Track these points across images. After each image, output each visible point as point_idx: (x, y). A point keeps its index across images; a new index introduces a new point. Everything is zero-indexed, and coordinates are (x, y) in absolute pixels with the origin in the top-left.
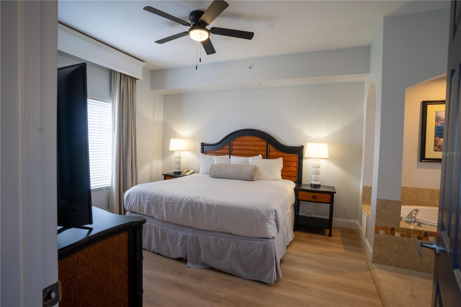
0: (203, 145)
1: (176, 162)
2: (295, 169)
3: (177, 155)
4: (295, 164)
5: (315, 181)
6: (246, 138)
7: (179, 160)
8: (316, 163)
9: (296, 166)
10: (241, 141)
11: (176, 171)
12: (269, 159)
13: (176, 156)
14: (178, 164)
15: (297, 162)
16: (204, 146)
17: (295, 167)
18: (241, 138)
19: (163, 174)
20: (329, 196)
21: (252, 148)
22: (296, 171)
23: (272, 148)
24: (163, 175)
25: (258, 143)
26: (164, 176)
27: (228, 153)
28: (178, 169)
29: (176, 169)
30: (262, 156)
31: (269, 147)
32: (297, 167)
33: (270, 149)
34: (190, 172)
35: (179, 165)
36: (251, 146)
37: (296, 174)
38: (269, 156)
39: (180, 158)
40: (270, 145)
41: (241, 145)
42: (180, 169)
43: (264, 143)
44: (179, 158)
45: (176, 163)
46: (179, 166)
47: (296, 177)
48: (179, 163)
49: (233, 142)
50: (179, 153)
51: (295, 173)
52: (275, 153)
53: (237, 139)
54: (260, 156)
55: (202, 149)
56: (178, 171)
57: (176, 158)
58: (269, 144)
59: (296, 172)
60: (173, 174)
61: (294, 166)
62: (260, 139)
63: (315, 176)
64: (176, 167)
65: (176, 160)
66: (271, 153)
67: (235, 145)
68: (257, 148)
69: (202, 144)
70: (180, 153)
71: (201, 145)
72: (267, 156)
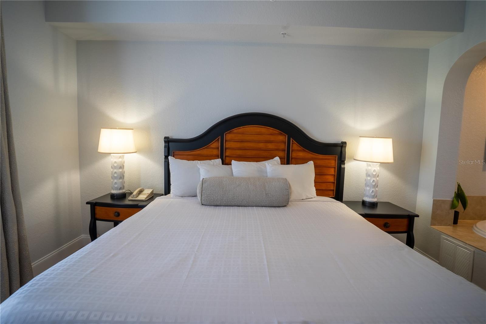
0: (168, 141)
1: (116, 175)
2: (331, 179)
3: (115, 160)
4: (332, 171)
5: (373, 197)
6: (251, 128)
7: (121, 170)
8: (375, 169)
9: (333, 173)
10: (243, 133)
11: (114, 192)
12: (291, 164)
13: (115, 162)
14: (120, 178)
15: (335, 168)
16: (170, 143)
17: (332, 175)
18: (241, 129)
19: (88, 201)
20: (405, 221)
21: (261, 145)
22: (333, 181)
23: (295, 146)
24: (87, 203)
25: (272, 138)
26: (89, 205)
27: (218, 156)
28: (120, 189)
29: (116, 189)
30: (280, 158)
31: (292, 143)
32: (335, 175)
33: (293, 148)
34: (144, 192)
35: (121, 180)
36: (259, 142)
37: (332, 187)
38: (292, 159)
39: (122, 167)
40: (293, 140)
41: (242, 141)
42: (124, 188)
43: (283, 138)
44: (120, 168)
45: (113, 178)
46: (122, 182)
47: (334, 190)
48: (122, 176)
49: (227, 135)
50: (120, 157)
51: (332, 184)
52: (301, 154)
53: (235, 131)
54: (277, 159)
55: (167, 149)
56: (121, 191)
57: (113, 167)
58: (291, 138)
59: (334, 183)
60: (109, 201)
61: (331, 173)
62: (276, 131)
63: (373, 189)
64: (116, 186)
65: (115, 171)
66: (294, 155)
67: (230, 141)
68: (271, 146)
69: (166, 140)
70: (123, 156)
71: (165, 142)
72: (287, 160)
